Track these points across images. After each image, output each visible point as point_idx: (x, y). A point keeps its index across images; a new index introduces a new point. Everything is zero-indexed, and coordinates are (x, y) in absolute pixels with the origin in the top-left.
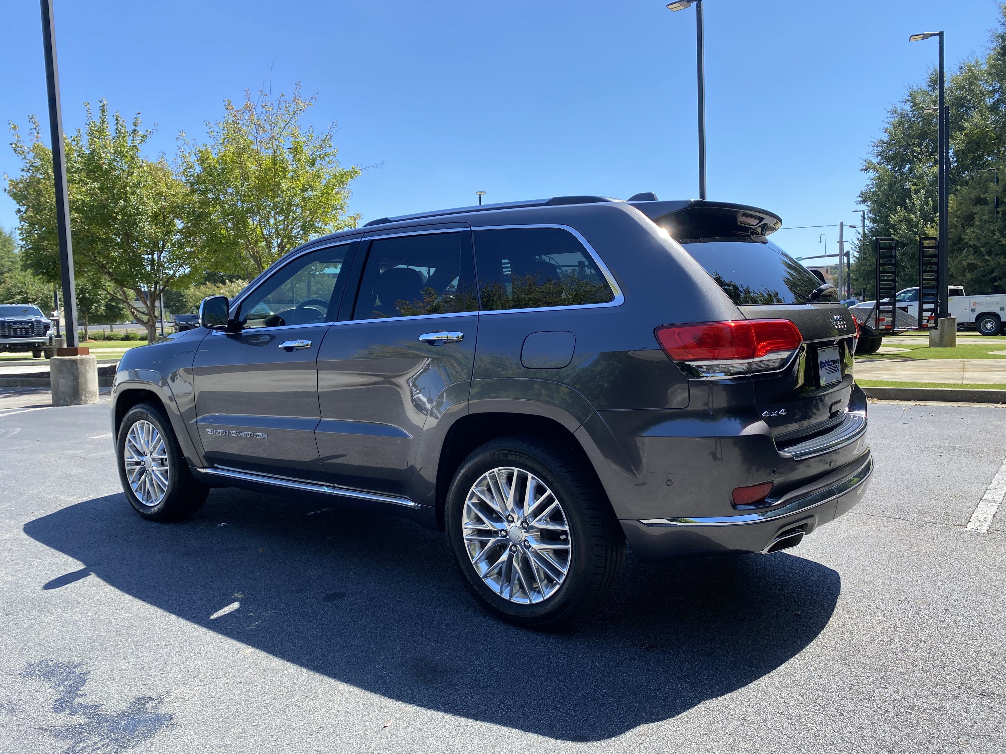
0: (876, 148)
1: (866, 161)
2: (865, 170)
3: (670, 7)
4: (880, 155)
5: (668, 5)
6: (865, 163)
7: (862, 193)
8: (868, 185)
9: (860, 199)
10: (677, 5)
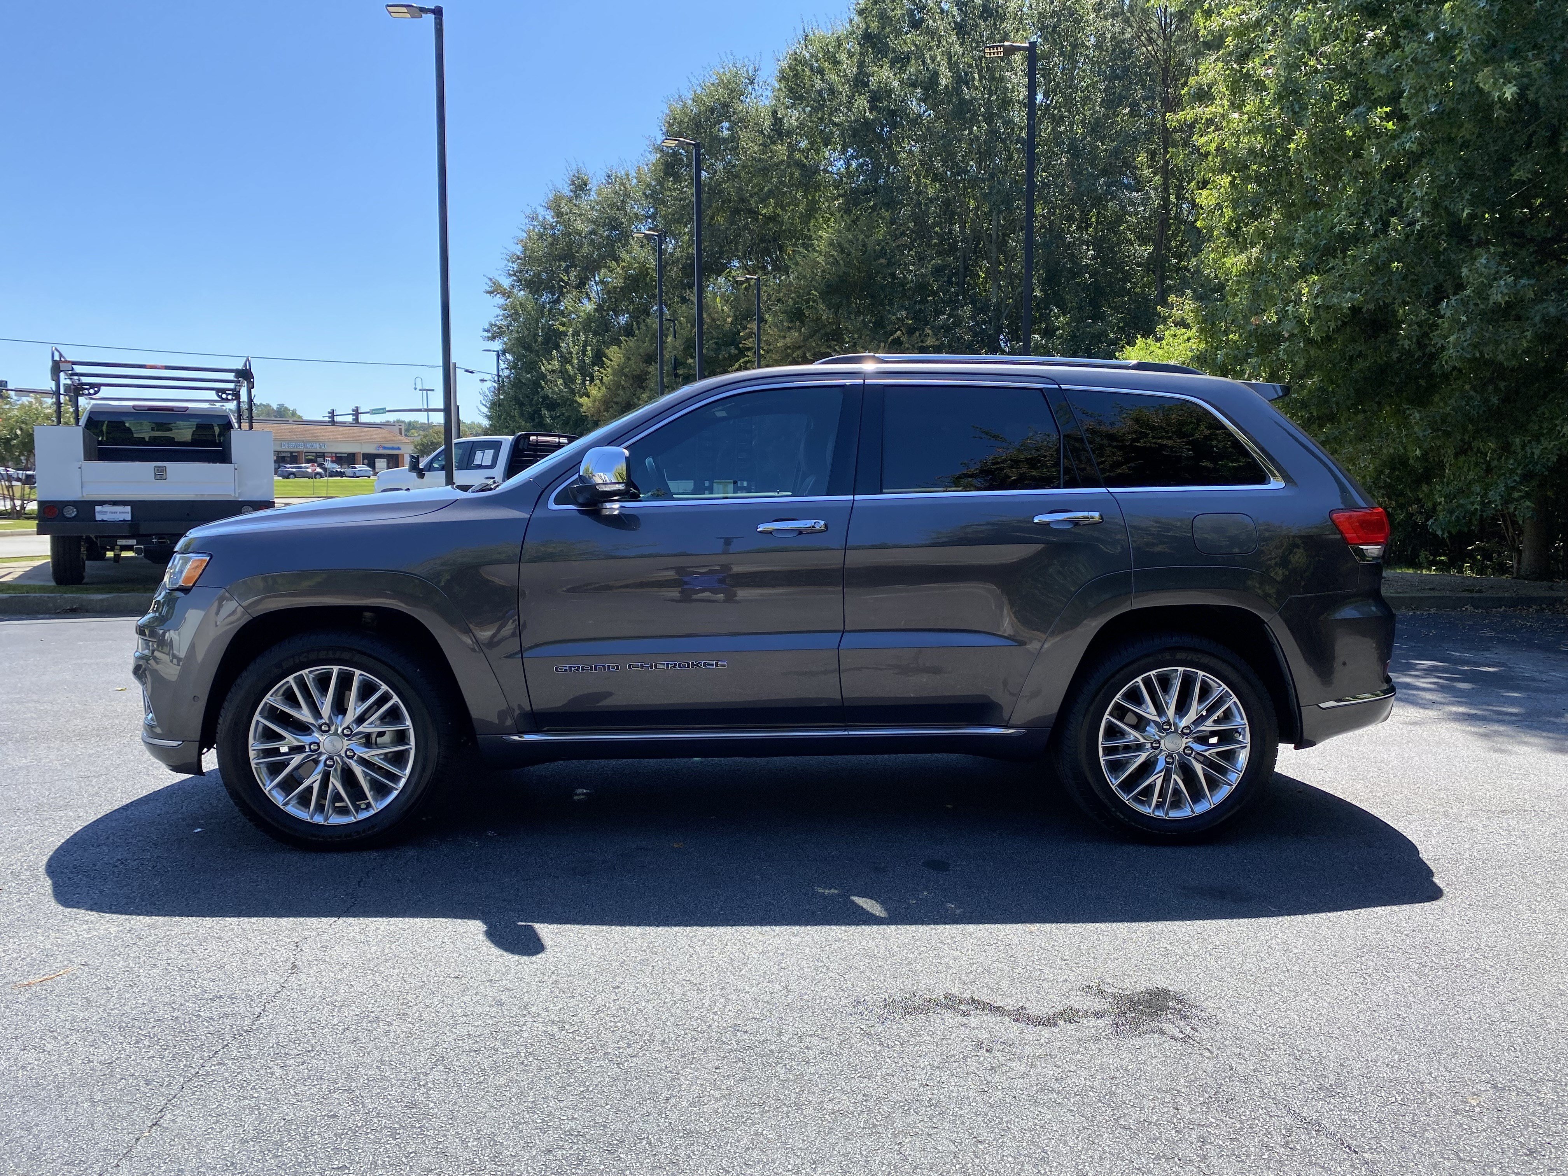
0: (510, 264)
1: (491, 280)
2: (491, 293)
3: (391, 9)
4: (514, 275)
5: (388, 6)
6: (490, 283)
7: (491, 325)
8: (497, 316)
9: (486, 334)
10: (404, 10)
